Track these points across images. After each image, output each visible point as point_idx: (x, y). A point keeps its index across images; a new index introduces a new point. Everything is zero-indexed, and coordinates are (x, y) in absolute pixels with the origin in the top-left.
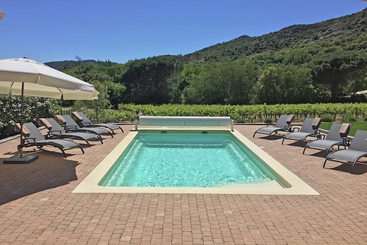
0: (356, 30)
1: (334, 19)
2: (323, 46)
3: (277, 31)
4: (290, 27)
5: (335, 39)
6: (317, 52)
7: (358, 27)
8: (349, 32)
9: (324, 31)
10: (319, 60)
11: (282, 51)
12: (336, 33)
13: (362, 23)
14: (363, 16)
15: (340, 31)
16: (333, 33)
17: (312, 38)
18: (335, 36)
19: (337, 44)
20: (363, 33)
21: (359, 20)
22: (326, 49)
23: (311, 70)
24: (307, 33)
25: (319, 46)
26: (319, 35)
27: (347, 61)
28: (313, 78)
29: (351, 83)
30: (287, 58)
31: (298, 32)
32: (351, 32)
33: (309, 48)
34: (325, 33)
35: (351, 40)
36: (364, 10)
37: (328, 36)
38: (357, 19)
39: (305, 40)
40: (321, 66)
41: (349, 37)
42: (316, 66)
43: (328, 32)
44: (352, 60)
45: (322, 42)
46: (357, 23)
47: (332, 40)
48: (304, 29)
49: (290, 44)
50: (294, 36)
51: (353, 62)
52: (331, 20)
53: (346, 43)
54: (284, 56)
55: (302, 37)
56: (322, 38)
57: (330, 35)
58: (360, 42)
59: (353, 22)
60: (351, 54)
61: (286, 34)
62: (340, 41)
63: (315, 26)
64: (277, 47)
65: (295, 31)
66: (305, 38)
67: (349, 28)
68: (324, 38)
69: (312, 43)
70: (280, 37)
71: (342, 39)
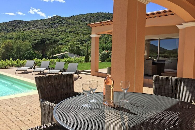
0: (49, 27)
1: (38, 20)
2: (34, 33)
3: (7, 22)
4: (14, 21)
5: (40, 30)
6: (31, 35)
7: (50, 25)
8: (45, 27)
9: (33, 25)
10: (35, 38)
11: (11, 33)
12: (40, 27)
13: (51, 24)
14: (51, 21)
15: (41, 26)
16: (38, 27)
17: (28, 28)
18: (39, 28)
19: (41, 32)
20: (52, 28)
21: (49, 22)
22: (36, 34)
23: (31, 43)
24: (25, 25)
25: (32, 32)
26: (31, 27)
27: (48, 40)
28: (33, 47)
29: (50, 51)
30: (16, 37)
31: (19, 24)
32: (47, 27)
33: (27, 33)
34: (34, 26)
35: (47, 31)
36: (51, 18)
37: (36, 28)
38: (49, 21)
39: (24, 29)
40: (36, 42)
41: (46, 30)
42: (34, 42)
43: (35, 26)
44: (50, 39)
45: (33, 31)
46: (49, 24)
47: (38, 30)
48: (23, 23)
49: (16, 30)
50: (17, 26)
51: (51, 40)
52: (36, 20)
53: (45, 32)
54: (13, 36)
55: (22, 27)
56: (33, 29)
57: (37, 27)
58: (51, 32)
59: (47, 23)
60: (50, 37)
61: (13, 24)
62: (42, 31)
63: (29, 22)
64: (8, 31)
65: (18, 23)
66: (24, 28)
67: (46, 25)
68: (34, 29)
69: (28, 31)
70: (9, 26)
71: (43, 30)
